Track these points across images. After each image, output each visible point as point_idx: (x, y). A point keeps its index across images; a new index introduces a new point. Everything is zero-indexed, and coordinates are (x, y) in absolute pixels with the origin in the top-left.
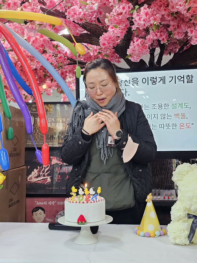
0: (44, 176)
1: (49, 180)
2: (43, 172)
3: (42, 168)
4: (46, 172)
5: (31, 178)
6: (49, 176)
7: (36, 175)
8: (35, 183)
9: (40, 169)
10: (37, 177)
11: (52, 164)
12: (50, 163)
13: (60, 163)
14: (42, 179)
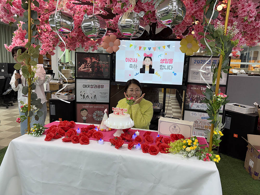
0: (88, 68)
1: (91, 70)
2: (88, 66)
3: (87, 63)
4: (89, 66)
5: (80, 69)
6: (90, 68)
7: (83, 67)
8: (83, 71)
9: (86, 64)
10: (84, 68)
11: (93, 62)
12: (91, 61)
13: (97, 62)
14: (87, 70)
